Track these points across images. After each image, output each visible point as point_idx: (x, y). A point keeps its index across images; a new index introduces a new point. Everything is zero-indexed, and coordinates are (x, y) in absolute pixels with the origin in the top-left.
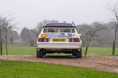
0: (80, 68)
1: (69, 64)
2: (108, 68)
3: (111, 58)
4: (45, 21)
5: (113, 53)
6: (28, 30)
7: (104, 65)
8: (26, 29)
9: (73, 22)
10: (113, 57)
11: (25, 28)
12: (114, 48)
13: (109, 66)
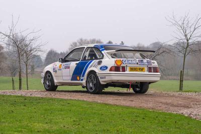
0: (132, 108)
1: (118, 103)
2: (171, 108)
3: (177, 94)
4: (81, 40)
5: (181, 88)
6: (56, 53)
7: (167, 104)
8: (54, 52)
9: (122, 42)
10: (180, 93)
11: (51, 51)
12: (181, 81)
13: (173, 105)
